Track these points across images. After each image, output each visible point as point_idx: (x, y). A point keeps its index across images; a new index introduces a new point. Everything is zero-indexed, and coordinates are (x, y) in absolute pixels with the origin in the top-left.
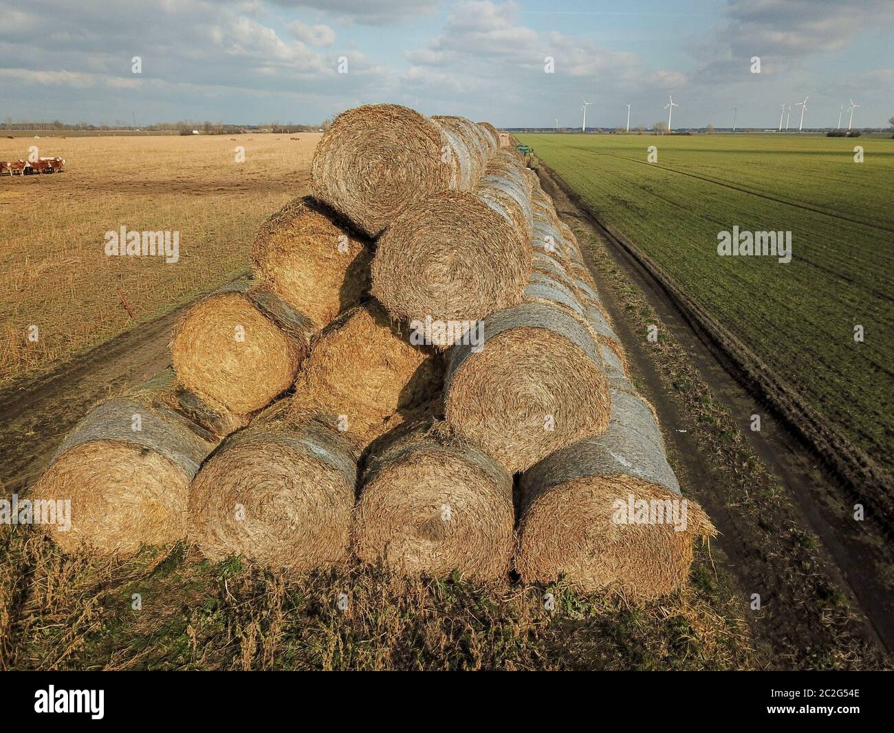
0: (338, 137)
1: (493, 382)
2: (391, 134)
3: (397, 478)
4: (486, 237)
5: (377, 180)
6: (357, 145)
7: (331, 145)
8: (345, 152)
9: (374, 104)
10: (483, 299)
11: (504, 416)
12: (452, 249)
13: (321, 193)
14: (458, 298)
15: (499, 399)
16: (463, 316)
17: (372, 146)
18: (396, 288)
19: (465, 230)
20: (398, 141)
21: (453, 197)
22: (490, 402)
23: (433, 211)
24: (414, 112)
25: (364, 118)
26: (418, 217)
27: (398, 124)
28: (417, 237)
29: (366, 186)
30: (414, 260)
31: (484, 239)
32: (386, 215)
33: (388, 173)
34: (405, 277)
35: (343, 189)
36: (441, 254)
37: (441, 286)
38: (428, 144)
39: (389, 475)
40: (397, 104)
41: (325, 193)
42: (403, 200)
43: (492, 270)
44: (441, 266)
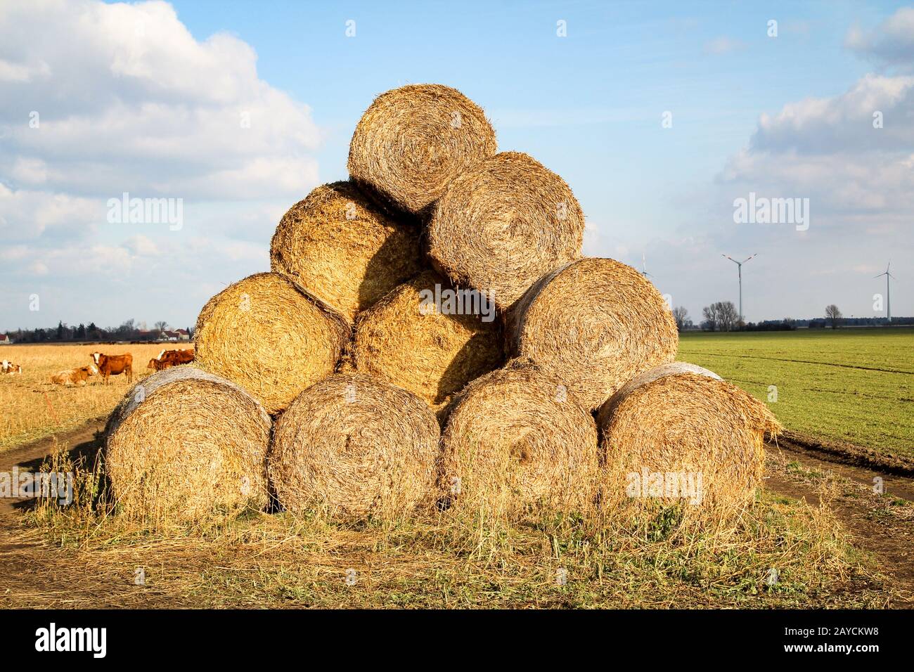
0: (379, 117)
1: (566, 314)
2: (434, 111)
3: (485, 397)
4: (543, 193)
5: (420, 157)
6: (399, 124)
7: (372, 124)
8: (387, 131)
9: (416, 84)
10: (544, 254)
11: (578, 347)
12: (511, 206)
13: (361, 172)
14: (519, 255)
15: (572, 332)
16: (525, 272)
17: (415, 124)
18: (455, 247)
19: (522, 188)
20: (441, 119)
21: (510, 158)
22: (564, 335)
23: (491, 171)
24: (455, 91)
25: (406, 97)
26: (476, 178)
27: (442, 102)
28: (476, 197)
29: (409, 163)
30: (473, 219)
31: (542, 195)
32: (430, 191)
33: (431, 149)
34: (464, 235)
35: (385, 167)
36: (500, 212)
37: (501, 242)
38: (472, 121)
39: (478, 394)
40: (440, 84)
41: (366, 171)
42: (447, 175)
43: (551, 226)
44: (501, 224)
